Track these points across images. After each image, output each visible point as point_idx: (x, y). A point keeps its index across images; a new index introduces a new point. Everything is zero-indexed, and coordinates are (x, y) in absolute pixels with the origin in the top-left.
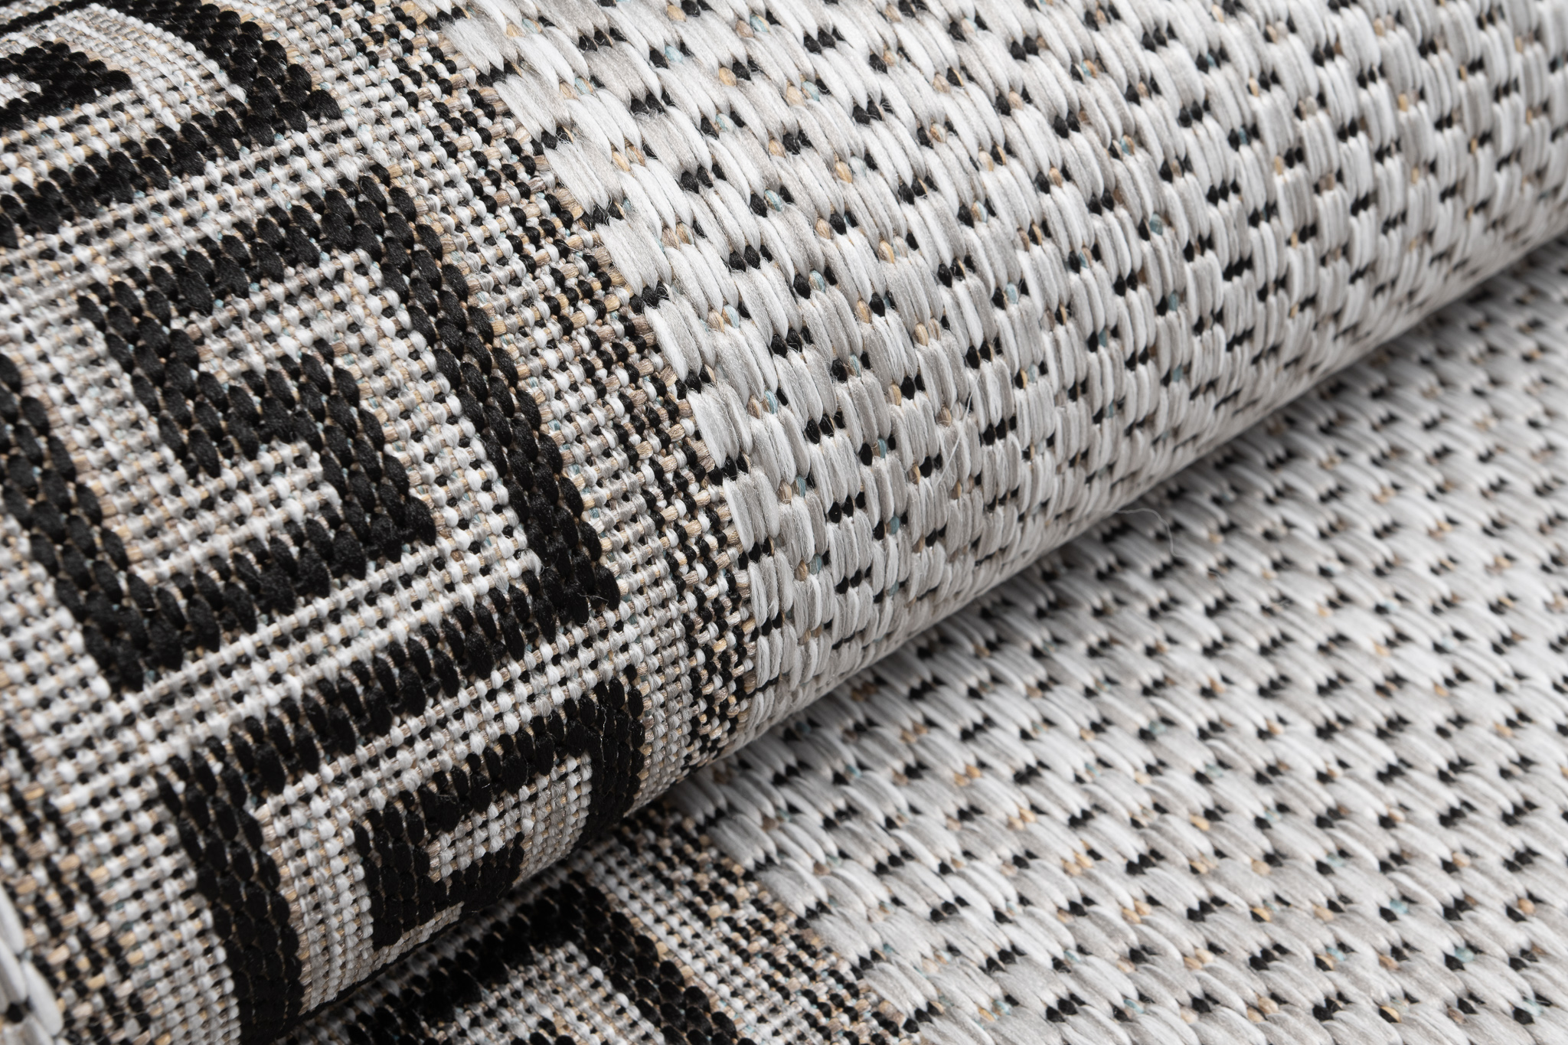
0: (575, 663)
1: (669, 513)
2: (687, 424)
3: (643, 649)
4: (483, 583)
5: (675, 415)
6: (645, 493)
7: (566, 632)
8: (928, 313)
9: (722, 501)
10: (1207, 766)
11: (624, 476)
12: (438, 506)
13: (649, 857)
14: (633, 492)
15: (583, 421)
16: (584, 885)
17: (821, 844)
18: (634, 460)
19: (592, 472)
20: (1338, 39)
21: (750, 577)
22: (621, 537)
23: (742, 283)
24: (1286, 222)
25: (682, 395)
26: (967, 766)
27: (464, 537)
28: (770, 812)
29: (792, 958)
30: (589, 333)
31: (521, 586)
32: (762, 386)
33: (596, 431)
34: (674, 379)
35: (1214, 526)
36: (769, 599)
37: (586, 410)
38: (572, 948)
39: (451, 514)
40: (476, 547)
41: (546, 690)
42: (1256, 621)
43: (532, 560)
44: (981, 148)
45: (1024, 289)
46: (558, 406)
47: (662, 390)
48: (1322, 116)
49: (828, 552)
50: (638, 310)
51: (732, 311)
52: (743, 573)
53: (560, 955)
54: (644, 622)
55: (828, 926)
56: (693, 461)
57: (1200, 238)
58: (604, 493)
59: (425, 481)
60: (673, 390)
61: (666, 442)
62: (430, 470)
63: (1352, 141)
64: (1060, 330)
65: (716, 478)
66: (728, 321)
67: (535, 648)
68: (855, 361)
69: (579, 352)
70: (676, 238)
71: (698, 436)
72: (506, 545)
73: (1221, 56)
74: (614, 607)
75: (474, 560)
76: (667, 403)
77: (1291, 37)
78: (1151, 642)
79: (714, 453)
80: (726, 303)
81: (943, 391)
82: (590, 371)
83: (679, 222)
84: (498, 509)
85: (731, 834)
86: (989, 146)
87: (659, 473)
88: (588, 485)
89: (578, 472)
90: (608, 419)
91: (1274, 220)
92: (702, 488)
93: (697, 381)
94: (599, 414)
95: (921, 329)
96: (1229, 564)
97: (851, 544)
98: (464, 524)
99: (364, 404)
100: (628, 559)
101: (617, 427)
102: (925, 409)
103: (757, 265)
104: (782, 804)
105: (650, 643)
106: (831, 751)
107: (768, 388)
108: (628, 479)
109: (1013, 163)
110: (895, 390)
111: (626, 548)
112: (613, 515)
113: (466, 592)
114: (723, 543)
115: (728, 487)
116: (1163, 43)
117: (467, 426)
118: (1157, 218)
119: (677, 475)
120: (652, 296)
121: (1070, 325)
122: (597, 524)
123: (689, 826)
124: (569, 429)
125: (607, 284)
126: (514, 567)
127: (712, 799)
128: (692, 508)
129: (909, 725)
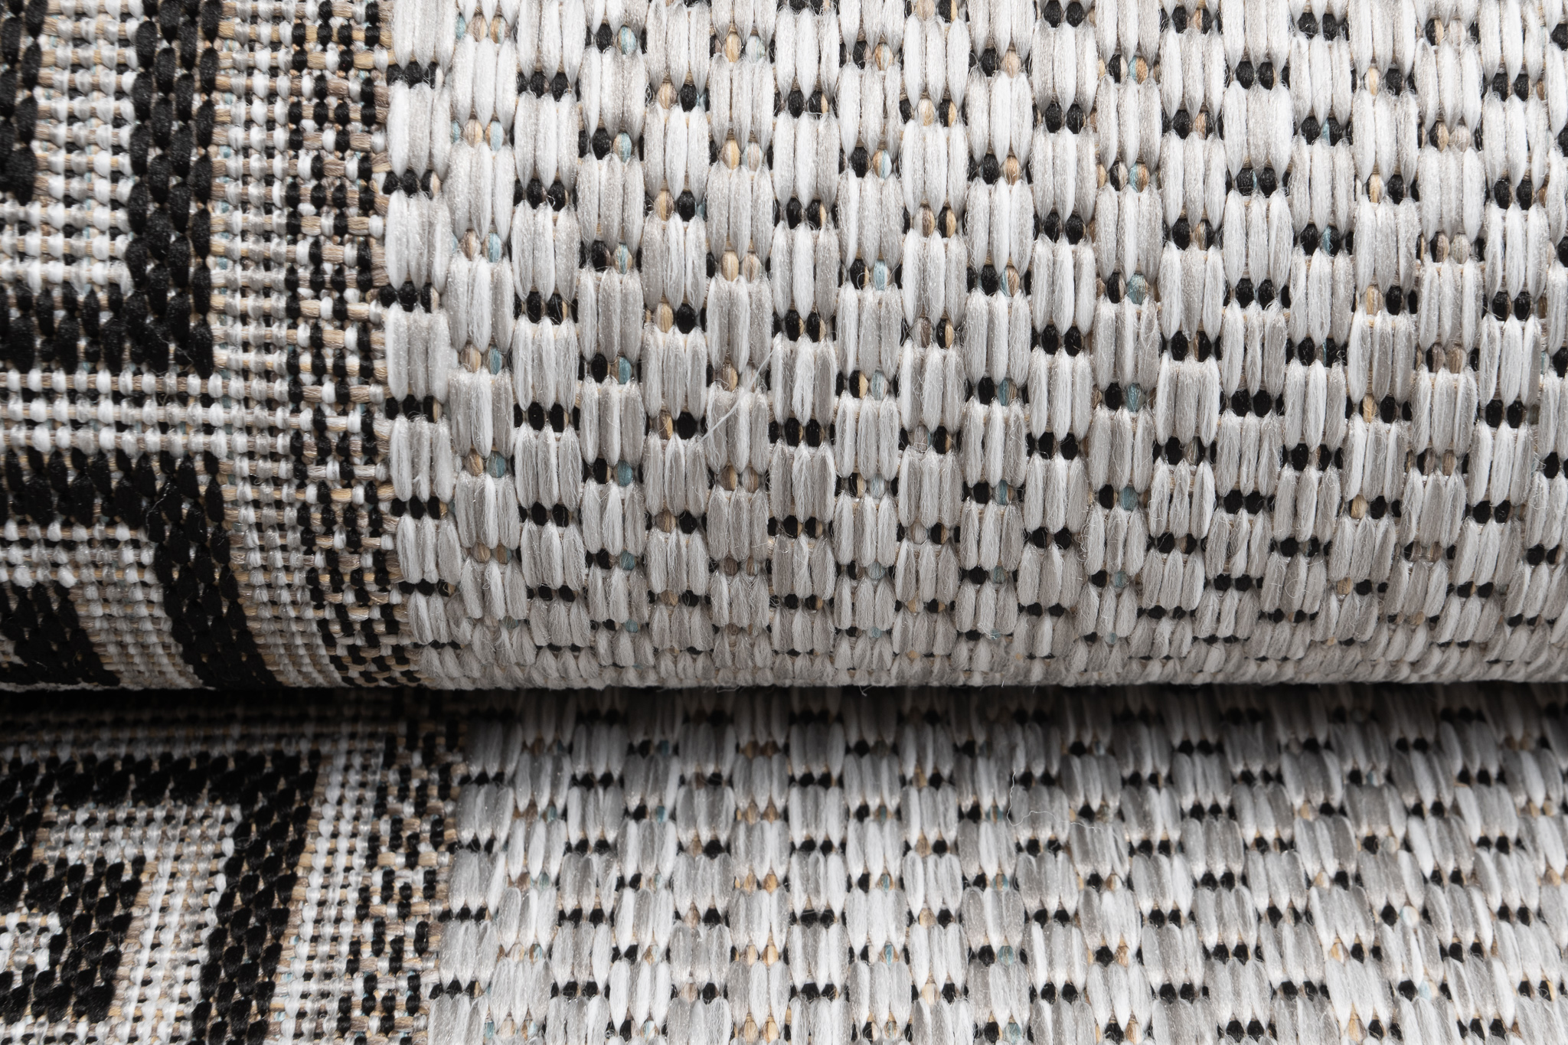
0: (135, 412)
1: (308, 306)
2: (374, 223)
3: (229, 444)
4: (58, 270)
5: (368, 206)
6: (292, 271)
7: (138, 373)
8: (746, 243)
9: (379, 325)
10: (1012, 1024)
11: (275, 240)
12: (50, 169)
13: (393, 777)
14: (280, 265)
15: (256, 162)
16: (314, 767)
17: (547, 858)
18: (294, 230)
19: (238, 218)
20: (1545, 183)
21: (395, 430)
22: (239, 302)
23: (524, 107)
24: (1354, 378)
25: (388, 189)
26: (771, 874)
27: (60, 214)
28: (543, 803)
29: (399, 942)
30: (321, 79)
31: (102, 297)
32: (486, 225)
33: (268, 179)
34: (386, 168)
35: (1319, 799)
36: (415, 470)
37: (269, 152)
38: (236, 813)
39: (57, 184)
40: (70, 230)
41: (95, 423)
42: (1243, 916)
43: (122, 273)
44: (925, 93)
45: (897, 277)
46: (237, 134)
47: (365, 173)
48: (1470, 269)
49: (513, 458)
50: (390, 80)
51: (498, 131)
52: (388, 423)
53: (221, 812)
54: (237, 412)
55: (462, 933)
56: (365, 264)
57: (1202, 334)
58: (240, 246)
59: (51, 139)
60: (379, 179)
61: (341, 229)
62: (62, 131)
63: (1513, 323)
64: (935, 353)
65: (387, 297)
66: (487, 139)
67: (94, 371)
68: (623, 254)
69: (297, 92)
70: (484, 30)
71: (382, 239)
72: (101, 244)
73: (1341, 131)
74: (205, 375)
75: (58, 242)
76: (367, 191)
77: (1470, 153)
78: (1105, 872)
79: (392, 267)
80: (495, 119)
81: (729, 343)
82: (295, 116)
83: (499, 15)
84: (115, 204)
85: (480, 800)
86: (938, 97)
87: (316, 258)
88: (228, 231)
89: (224, 210)
90: (286, 173)
91: (1337, 368)
92: (363, 300)
93: (411, 183)
94: (278, 164)
95: (730, 260)
96: (1287, 846)
97: (546, 463)
98: (68, 201)
99: (43, 40)
100: (239, 331)
101: (294, 187)
102: (695, 355)
103: (558, 96)
104: (560, 804)
105: (241, 441)
106: (659, 784)
107: (494, 230)
108: (278, 246)
109: (957, 129)
110: (665, 311)
111: (244, 318)
112: (240, 275)
113: (35, 272)
114: (367, 374)
115: (395, 314)
116: (1268, 84)
117: (127, 107)
118: (1140, 282)
119: (339, 272)
120: (415, 73)
121: (953, 353)
122: (218, 275)
123: (460, 770)
124: (235, 163)
125: (372, 40)
126: (100, 272)
127: (504, 760)
128: (341, 315)
129: (762, 805)
